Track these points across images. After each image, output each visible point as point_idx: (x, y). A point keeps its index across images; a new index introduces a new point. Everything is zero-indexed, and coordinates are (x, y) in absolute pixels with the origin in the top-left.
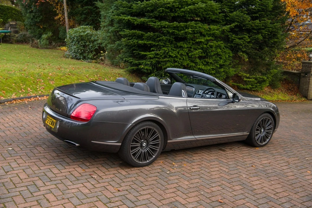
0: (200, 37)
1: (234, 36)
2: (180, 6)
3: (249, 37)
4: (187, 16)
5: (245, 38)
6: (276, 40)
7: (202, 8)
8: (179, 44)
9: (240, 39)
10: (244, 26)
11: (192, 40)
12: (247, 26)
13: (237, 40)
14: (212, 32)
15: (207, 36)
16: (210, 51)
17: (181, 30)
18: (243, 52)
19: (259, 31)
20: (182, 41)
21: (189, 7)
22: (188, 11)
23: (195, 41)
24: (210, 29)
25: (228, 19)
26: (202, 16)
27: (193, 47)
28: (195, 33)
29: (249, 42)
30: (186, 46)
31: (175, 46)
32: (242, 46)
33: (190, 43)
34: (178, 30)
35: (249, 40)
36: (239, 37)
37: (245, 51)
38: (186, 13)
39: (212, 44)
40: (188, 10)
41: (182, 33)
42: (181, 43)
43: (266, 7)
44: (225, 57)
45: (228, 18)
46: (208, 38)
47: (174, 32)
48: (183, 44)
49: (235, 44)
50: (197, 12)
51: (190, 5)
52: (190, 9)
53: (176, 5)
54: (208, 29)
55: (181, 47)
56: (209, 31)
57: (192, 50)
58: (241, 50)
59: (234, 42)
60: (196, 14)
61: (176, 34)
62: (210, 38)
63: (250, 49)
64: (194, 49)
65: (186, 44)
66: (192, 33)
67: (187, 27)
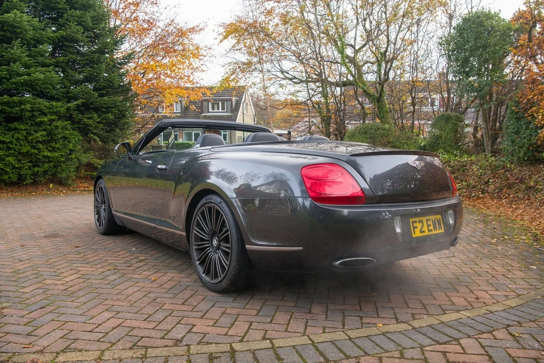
0: (41, 116)
1: (80, 115)
2: (8, 77)
3: (99, 117)
4: (21, 88)
5: (94, 117)
6: (127, 120)
7: (39, 80)
8: (13, 125)
9: (88, 118)
10: (92, 103)
11: (30, 120)
12: (95, 104)
13: (86, 120)
14: (55, 110)
15: (49, 115)
16: (56, 133)
17: (13, 107)
18: (95, 134)
19: (108, 109)
20: (16, 122)
21: (22, 77)
22: (22, 83)
23: (33, 121)
24: (52, 105)
25: (70, 96)
26: (39, 89)
27: (33, 128)
28: (33, 111)
29: (99, 123)
30: (23, 127)
31: (6, 128)
32: (92, 127)
33: (27, 123)
34: (9, 107)
35: (99, 120)
36: (87, 116)
37: (96, 133)
38: (19, 86)
39: (58, 124)
40: (22, 81)
41: (17, 110)
42: (15, 123)
43: (113, 83)
44: (75, 141)
45: (70, 94)
46: (52, 117)
47: (4, 109)
48: (19, 125)
49: (83, 124)
50: (33, 84)
51: (22, 75)
52: (25, 80)
53: (4, 74)
54: (50, 106)
55: (15, 129)
56: (50, 108)
57: (32, 132)
58: (92, 132)
59: (82, 123)
60: (31, 88)
61: (7, 111)
62: (54, 117)
63: (100, 131)
64: (34, 131)
65: (22, 125)
66: (29, 111)
67: (21, 103)
